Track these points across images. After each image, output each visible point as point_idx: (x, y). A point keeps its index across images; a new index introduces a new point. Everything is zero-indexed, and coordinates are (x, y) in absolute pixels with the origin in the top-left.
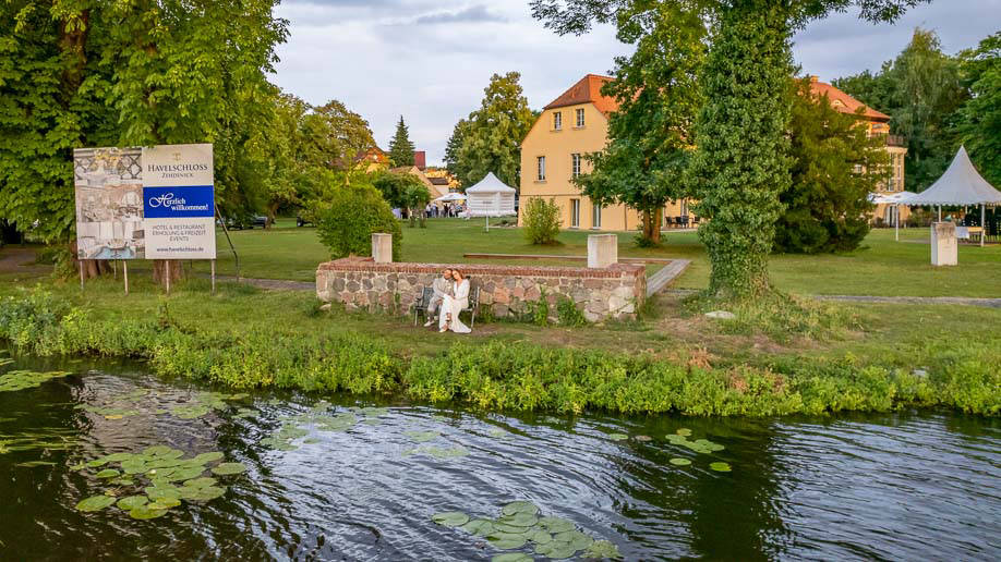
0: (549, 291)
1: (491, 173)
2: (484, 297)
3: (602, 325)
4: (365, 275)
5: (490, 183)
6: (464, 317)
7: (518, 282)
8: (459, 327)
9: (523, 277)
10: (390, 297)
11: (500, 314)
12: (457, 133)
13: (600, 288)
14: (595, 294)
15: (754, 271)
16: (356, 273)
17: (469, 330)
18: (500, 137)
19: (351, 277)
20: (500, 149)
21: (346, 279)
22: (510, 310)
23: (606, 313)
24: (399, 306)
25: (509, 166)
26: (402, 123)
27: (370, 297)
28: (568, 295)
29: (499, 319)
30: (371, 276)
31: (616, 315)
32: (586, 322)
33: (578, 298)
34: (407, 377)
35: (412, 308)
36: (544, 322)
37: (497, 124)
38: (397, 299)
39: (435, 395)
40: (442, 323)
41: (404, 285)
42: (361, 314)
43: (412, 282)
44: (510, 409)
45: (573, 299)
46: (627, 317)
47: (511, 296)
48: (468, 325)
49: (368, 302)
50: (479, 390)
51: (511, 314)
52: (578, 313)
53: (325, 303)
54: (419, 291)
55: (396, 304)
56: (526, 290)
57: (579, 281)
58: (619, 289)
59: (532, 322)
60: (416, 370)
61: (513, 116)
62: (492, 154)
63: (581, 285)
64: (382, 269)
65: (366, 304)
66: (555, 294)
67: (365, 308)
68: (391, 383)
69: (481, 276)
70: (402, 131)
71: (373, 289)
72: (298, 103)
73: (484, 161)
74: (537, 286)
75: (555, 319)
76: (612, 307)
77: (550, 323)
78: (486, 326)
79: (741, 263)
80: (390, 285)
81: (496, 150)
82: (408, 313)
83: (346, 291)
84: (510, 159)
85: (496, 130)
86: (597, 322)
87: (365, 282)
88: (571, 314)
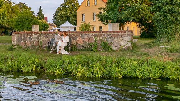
0: (98, 39)
1: (67, 21)
2: (73, 42)
3: (119, 51)
4: (29, 35)
5: (67, 24)
6: (66, 48)
7: (86, 36)
8: (64, 52)
9: (88, 34)
10: (38, 43)
11: (79, 48)
12: (57, 12)
13: (118, 37)
14: (116, 39)
15: (176, 31)
16: (26, 35)
17: (68, 53)
18: (70, 11)
19: (24, 36)
20: (70, 14)
21: (22, 37)
22: (83, 46)
23: (120, 47)
24: (41, 46)
25: (73, 20)
26: (41, 8)
27: (31, 43)
28: (105, 40)
29: (79, 50)
30: (31, 35)
31: (124, 47)
32: (112, 50)
33: (109, 41)
34: (45, 67)
35: (46, 46)
36: (96, 50)
37: (69, 7)
38: (41, 44)
39: (58, 72)
40: (58, 51)
41: (43, 38)
42: (28, 49)
43: (46, 37)
44: (90, 77)
45: (107, 42)
46: (128, 48)
47: (83, 41)
48: (68, 52)
49: (30, 45)
50: (76, 70)
51: (83, 48)
52: (109, 47)
53: (15, 46)
54: (49, 41)
55: (40, 45)
56: (89, 39)
57: (109, 35)
58: (125, 37)
59: (92, 51)
60: (49, 63)
61: (74, 5)
62: (67, 16)
63: (110, 36)
64: (35, 33)
65: (29, 46)
66: (100, 40)
67: (29, 47)
68: (39, 69)
69: (72, 34)
70: (41, 10)
71: (32, 40)
72: (11, 2)
73: (65, 18)
74: (93, 37)
75: (100, 50)
76: (122, 44)
77: (99, 51)
78: (74, 52)
79: (171, 28)
80: (38, 39)
81: (68, 15)
82: (45, 49)
83: (22, 41)
84: (73, 17)
85: (68, 9)
86: (117, 50)
87: (29, 38)
88: (107, 47)
